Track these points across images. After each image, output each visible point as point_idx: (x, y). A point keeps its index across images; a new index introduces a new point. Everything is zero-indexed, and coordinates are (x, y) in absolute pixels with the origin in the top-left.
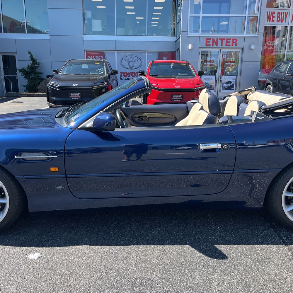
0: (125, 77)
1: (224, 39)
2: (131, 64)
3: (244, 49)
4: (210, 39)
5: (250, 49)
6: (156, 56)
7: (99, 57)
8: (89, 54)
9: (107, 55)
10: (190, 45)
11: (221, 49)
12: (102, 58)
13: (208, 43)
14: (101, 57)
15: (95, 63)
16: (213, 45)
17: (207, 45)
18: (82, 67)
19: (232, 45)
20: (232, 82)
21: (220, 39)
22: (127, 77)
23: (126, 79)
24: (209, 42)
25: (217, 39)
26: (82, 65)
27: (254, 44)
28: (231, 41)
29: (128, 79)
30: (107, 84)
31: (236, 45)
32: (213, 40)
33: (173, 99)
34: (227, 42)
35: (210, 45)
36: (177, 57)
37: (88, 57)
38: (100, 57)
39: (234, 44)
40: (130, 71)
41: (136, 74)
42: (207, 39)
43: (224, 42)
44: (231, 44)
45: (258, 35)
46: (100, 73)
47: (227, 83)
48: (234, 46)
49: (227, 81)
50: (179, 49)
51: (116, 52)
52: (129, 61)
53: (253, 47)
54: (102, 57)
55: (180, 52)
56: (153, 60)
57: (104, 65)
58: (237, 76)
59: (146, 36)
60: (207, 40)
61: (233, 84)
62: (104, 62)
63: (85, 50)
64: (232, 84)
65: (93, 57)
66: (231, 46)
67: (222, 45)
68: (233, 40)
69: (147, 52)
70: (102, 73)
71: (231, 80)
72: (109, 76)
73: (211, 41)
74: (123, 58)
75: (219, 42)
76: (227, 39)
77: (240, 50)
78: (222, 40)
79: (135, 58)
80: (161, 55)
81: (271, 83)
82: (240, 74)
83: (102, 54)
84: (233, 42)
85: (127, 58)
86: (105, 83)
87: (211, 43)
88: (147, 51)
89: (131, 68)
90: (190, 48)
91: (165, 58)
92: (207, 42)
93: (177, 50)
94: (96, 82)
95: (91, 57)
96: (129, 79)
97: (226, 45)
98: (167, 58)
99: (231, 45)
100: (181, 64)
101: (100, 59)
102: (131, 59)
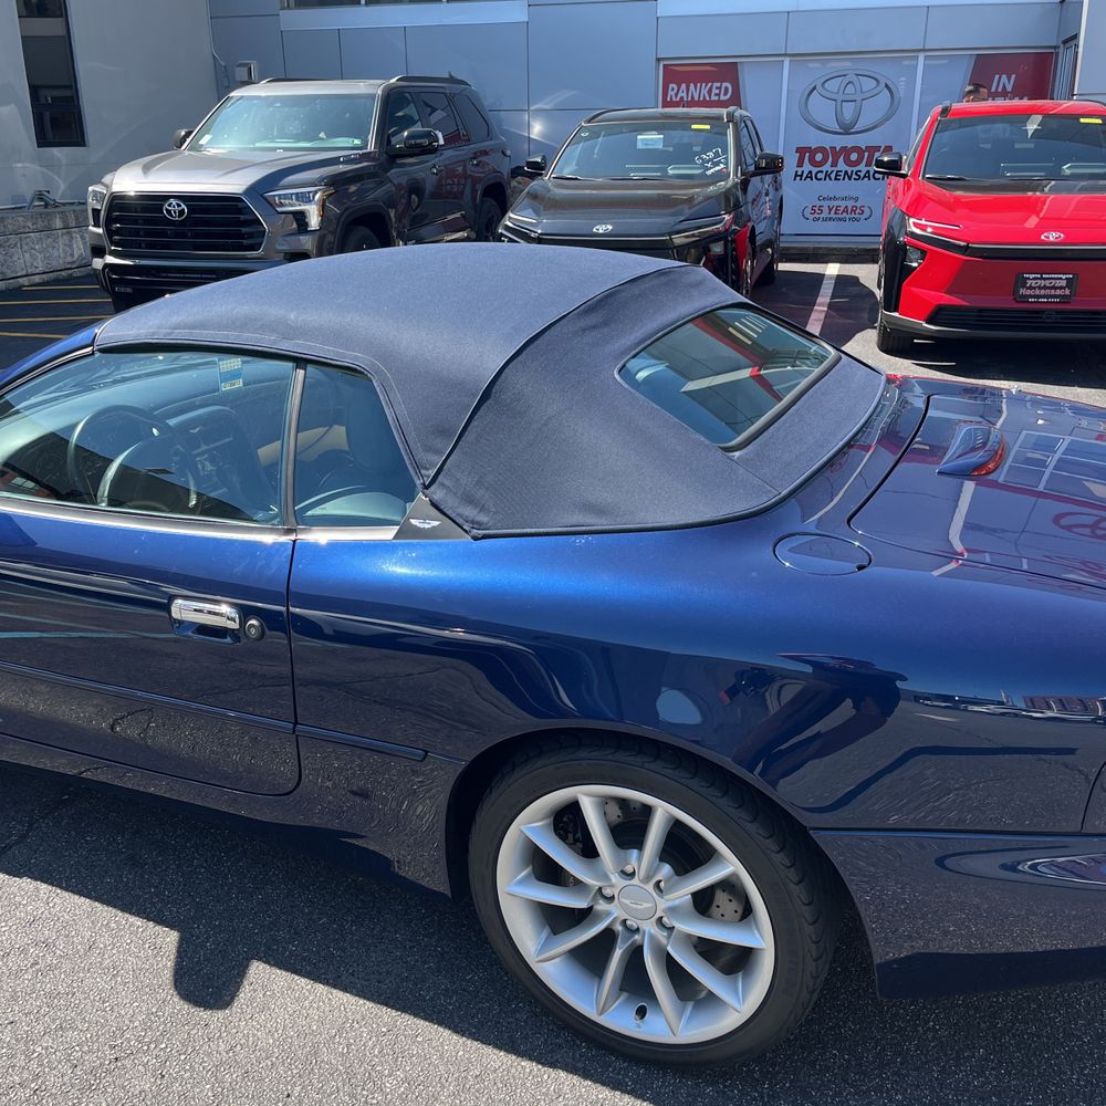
0: (815, 170)
2: (848, 111)
6: (960, 77)
7: (715, 85)
8: (675, 74)
9: (748, 80)
12: (726, 89)
14: (724, 85)
15: (694, 127)
18: (640, 146)
22: (827, 167)
23: (819, 176)
26: (639, 137)
29: (828, 175)
30: (735, 221)
33: (1022, 291)
36: (1060, 84)
37: (671, 86)
38: (719, 85)
40: (840, 142)
41: (866, 154)
46: (709, 173)
50: (1075, 37)
51: (787, 61)
52: (840, 97)
54: (729, 86)
55: (1080, 50)
56: (947, 103)
57: (730, 133)
62: (731, 117)
63: (659, 60)
65: (692, 85)
69: (921, 56)
70: (717, 168)
72: (745, 184)
74: (815, 88)
79: (869, 84)
80: (985, 69)
83: (727, 72)
85: (833, 86)
86: (729, 219)
88: (924, 50)
89: (847, 130)
91: (1004, 76)
93: (1065, 42)
94: (687, 212)
95: (684, 86)
96: (833, 176)
98: (1013, 76)
100: (1082, 120)
101: (718, 95)
102: (850, 89)
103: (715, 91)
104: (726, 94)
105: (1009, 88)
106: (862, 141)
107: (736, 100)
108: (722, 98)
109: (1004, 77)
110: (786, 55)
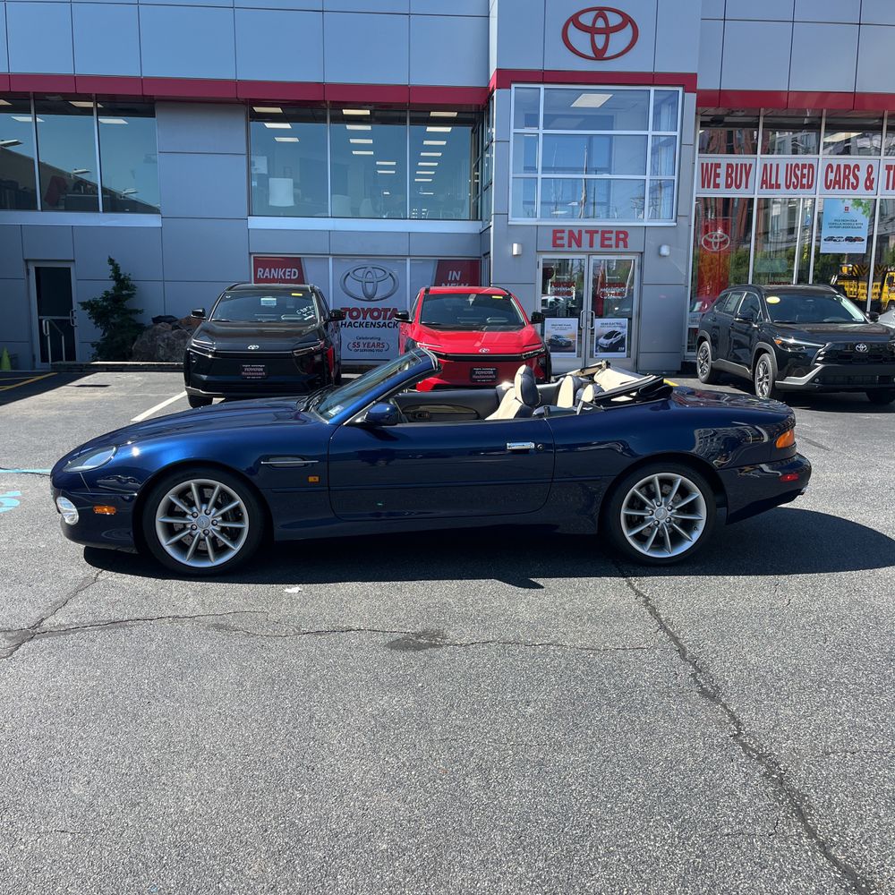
0: (353, 321)
1: (597, 232)
2: (370, 288)
3: (646, 255)
4: (563, 232)
5: (660, 255)
6: (430, 271)
7: (288, 270)
8: (261, 262)
9: (310, 269)
10: (515, 246)
11: (590, 254)
12: (295, 272)
13: (559, 242)
14: (293, 270)
15: (293, 294)
16: (570, 246)
17: (555, 245)
18: (262, 304)
19: (617, 246)
20: (620, 333)
21: (587, 232)
22: (360, 320)
23: (356, 325)
24: (562, 238)
25: (580, 232)
26: (261, 299)
27: (667, 245)
28: (613, 236)
29: (361, 325)
30: (325, 344)
31: (626, 246)
32: (571, 233)
33: (474, 377)
34: (603, 239)
35: (562, 246)
36: (484, 279)
37: (259, 269)
38: (290, 270)
39: (621, 243)
40: (366, 305)
41: (382, 313)
42: (555, 232)
43: (597, 238)
44: (613, 242)
45: (675, 224)
46: (306, 319)
47: (608, 336)
48: (621, 248)
49: (607, 330)
50: (489, 253)
51: (331, 258)
52: (364, 280)
53: (665, 250)
54: (296, 270)
55: (492, 259)
56: (427, 286)
57: (314, 298)
58: (630, 319)
59: (406, 219)
60: (557, 232)
61: (623, 340)
62: (313, 290)
63: (250, 254)
64: (619, 337)
65: (273, 269)
66: (614, 249)
67: (591, 246)
68: (618, 233)
69: (408, 259)
70: (310, 317)
71: (618, 329)
72: (326, 326)
73: (566, 235)
74: (349, 274)
75: (586, 238)
76: (604, 233)
77: (635, 258)
78: (592, 232)
79: (380, 273)
80: (444, 269)
81: (708, 337)
82: (639, 315)
83: (295, 262)
84: (618, 239)
85: (360, 273)
86: (322, 343)
87: (565, 241)
88: (409, 256)
89: (370, 298)
90: (515, 253)
92: (555, 238)
93: (484, 255)
94: (299, 339)
95: (267, 270)
96: (364, 325)
97: (603, 245)
98: (459, 272)
99: (614, 246)
100: (494, 297)
101: (290, 276)
102: (369, 275)
103: (287, 273)
104: (295, 275)
105: (458, 278)
106: (379, 305)
107: (301, 280)
108: (293, 277)
109: (455, 273)
110: (329, 254)
